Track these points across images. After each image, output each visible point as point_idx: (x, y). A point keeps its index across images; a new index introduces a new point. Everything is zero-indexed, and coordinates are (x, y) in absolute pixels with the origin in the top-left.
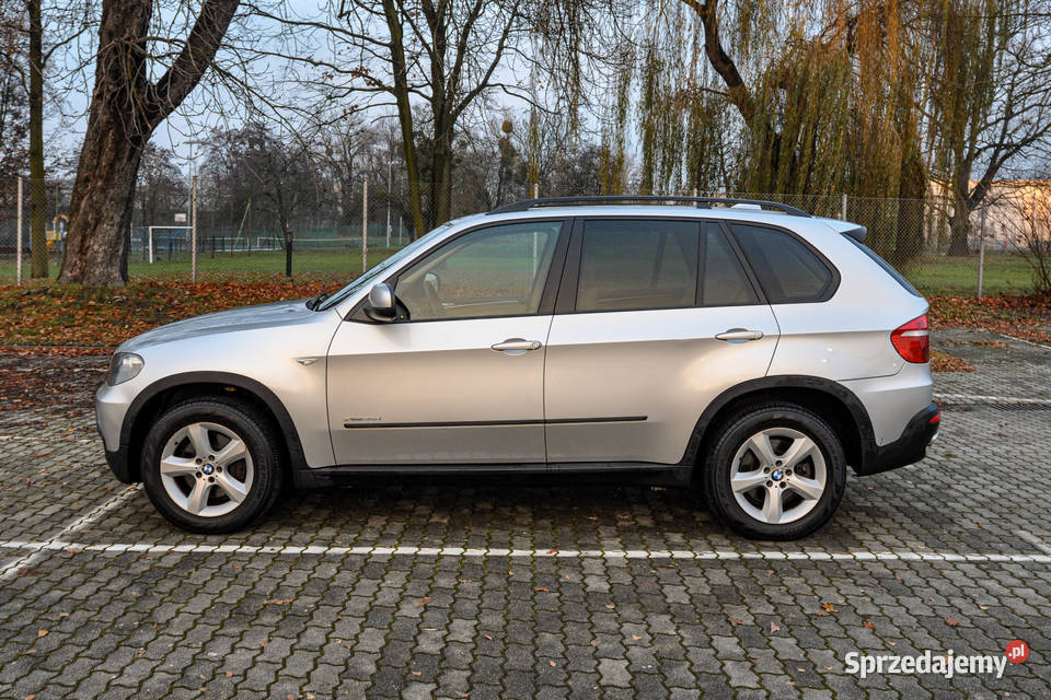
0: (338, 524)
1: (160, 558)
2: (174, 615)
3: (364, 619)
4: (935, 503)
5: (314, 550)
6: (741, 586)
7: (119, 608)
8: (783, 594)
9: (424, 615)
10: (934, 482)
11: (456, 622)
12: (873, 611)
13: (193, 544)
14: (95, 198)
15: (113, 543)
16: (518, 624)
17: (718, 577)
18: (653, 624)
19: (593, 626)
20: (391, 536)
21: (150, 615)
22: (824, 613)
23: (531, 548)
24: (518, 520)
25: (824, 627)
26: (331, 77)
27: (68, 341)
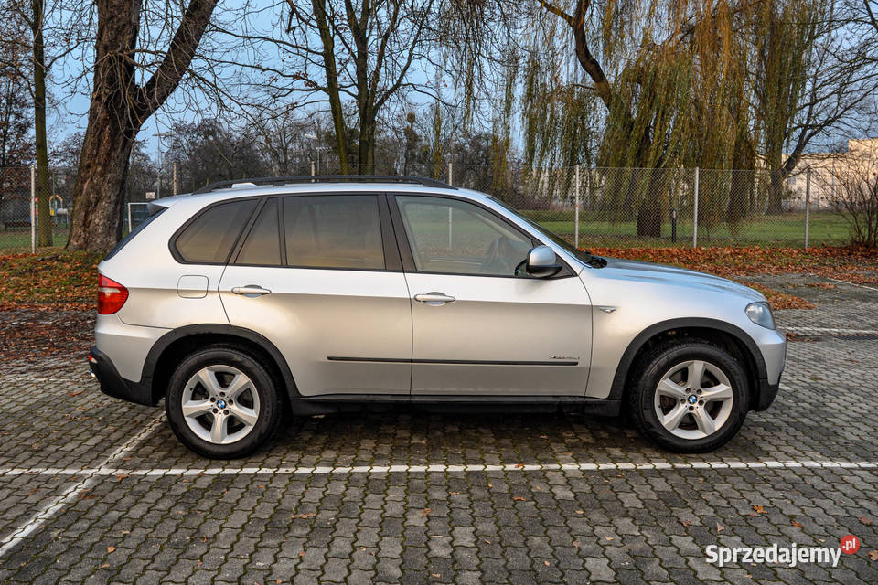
0: (337, 446)
1: (195, 480)
2: (218, 530)
3: (380, 529)
4: (817, 418)
5: (321, 470)
6: (681, 492)
7: (169, 526)
8: (718, 498)
9: (429, 524)
10: (810, 401)
11: (457, 529)
12: (796, 512)
13: (219, 467)
14: (95, 181)
15: (152, 469)
16: (508, 529)
17: (660, 484)
18: (620, 527)
19: (570, 530)
20: (382, 457)
21: (198, 531)
22: (754, 513)
23: (501, 464)
24: (484, 440)
25: (759, 526)
26: (276, 80)
27: (79, 298)
